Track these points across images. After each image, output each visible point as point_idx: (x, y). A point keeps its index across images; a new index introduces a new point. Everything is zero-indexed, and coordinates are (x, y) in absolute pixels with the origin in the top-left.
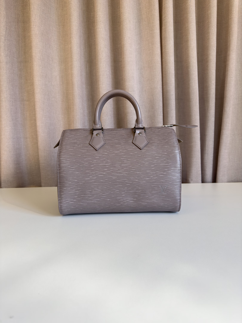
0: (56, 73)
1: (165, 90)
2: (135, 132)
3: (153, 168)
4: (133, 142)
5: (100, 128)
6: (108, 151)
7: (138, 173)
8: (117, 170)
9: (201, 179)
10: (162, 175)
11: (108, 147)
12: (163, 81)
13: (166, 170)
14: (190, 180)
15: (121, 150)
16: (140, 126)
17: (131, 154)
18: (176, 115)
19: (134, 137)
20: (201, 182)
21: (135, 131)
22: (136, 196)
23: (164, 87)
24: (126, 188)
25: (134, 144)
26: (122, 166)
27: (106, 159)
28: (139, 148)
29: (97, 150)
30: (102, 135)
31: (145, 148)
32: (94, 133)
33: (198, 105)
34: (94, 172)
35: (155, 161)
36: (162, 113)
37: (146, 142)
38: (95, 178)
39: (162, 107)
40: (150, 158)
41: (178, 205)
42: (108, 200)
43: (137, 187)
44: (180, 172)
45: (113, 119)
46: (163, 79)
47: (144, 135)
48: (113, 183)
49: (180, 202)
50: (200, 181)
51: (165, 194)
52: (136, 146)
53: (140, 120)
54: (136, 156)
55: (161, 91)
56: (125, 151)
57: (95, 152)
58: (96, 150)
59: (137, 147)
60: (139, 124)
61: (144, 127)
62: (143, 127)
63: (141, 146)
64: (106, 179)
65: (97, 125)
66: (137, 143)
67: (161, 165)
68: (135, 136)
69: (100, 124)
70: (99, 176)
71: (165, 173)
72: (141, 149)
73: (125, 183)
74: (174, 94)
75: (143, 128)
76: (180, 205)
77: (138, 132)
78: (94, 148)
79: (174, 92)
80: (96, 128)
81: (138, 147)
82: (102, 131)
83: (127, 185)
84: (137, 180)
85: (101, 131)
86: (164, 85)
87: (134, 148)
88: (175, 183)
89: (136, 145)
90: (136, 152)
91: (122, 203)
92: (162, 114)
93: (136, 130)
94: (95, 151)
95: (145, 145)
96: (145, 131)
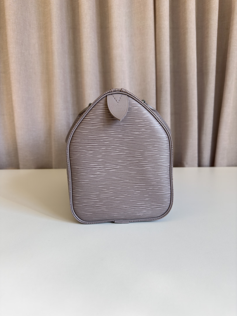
0: (34, 40)
9: (197, 163)
20: (197, 166)
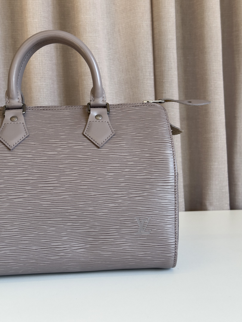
1: (156, 31)
2: (89, 114)
3: (123, 184)
4: (84, 133)
5: (21, 104)
6: (34, 151)
7: (93, 193)
8: (51, 188)
9: (228, 202)
10: (140, 198)
11: (33, 143)
12: (154, 12)
13: (148, 187)
14: (208, 204)
15: (59, 149)
16: (100, 101)
17: (80, 156)
18: (179, 79)
19: (87, 123)
20: (229, 207)
21: (90, 111)
22: (90, 239)
23: (155, 23)
24: (69, 224)
25: (86, 137)
26: (62, 180)
27: (30, 168)
28: (95, 145)
29: (11, 148)
30: (22, 119)
31: (107, 145)
32: (6, 114)
33: (221, 60)
34: (4, 194)
35: (127, 170)
36: (152, 74)
37: (109, 133)
38: (7, 204)
39: (152, 62)
40: (117, 165)
41: (171, 255)
42: (34, 248)
43: (91, 220)
44: (173, 190)
45: (56, 86)
46: (154, 9)
47: (106, 118)
48: (43, 215)
49: (176, 248)
50: (227, 206)
51: (147, 234)
52: (90, 141)
53: (100, 91)
54: (89, 161)
55: (150, 32)
56: (68, 150)
57: (7, 154)
58: (10, 150)
59: (92, 142)
60: (98, 97)
61: (107, 104)
62: (104, 103)
63: (100, 141)
64: (30, 208)
65: (12, 99)
66: (91, 135)
67: (138, 177)
68: (89, 121)
69: (20, 97)
70: (15, 200)
71: (145, 194)
72: (98, 147)
73: (67, 214)
74: (174, 37)
75: (106, 106)
76: (176, 255)
77: (94, 113)
78: (4, 145)
79: (175, 34)
80: (13, 105)
81: (94, 143)
82: (23, 111)
83: (72, 217)
84: (91, 209)
85: (21, 110)
86: (154, 20)
87: (85, 144)
88: (165, 213)
89: (89, 139)
90: (89, 154)
91: (62, 254)
92: (153, 77)
93: (92, 110)
94: (7, 151)
95: (107, 140)
96: (108, 111)
